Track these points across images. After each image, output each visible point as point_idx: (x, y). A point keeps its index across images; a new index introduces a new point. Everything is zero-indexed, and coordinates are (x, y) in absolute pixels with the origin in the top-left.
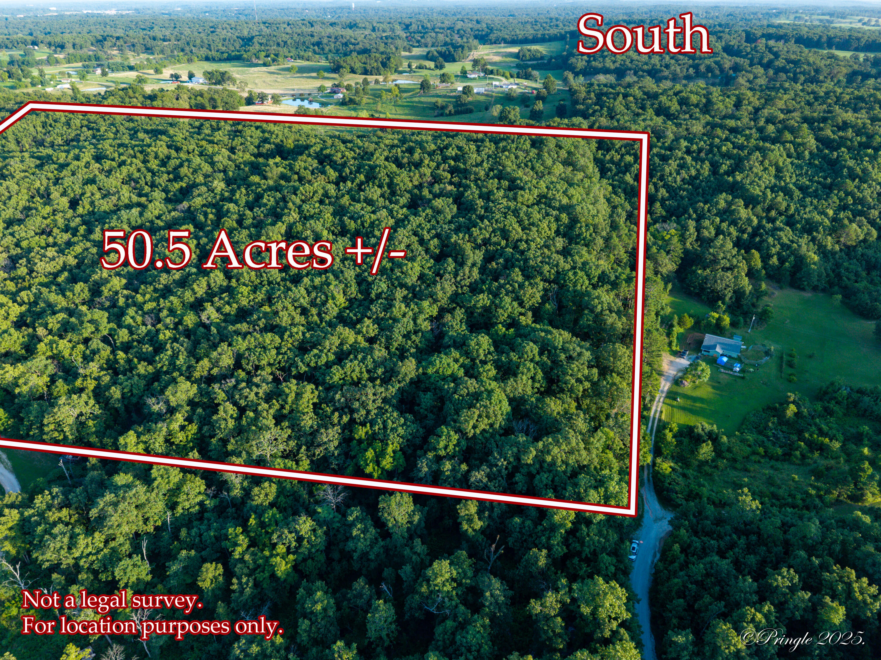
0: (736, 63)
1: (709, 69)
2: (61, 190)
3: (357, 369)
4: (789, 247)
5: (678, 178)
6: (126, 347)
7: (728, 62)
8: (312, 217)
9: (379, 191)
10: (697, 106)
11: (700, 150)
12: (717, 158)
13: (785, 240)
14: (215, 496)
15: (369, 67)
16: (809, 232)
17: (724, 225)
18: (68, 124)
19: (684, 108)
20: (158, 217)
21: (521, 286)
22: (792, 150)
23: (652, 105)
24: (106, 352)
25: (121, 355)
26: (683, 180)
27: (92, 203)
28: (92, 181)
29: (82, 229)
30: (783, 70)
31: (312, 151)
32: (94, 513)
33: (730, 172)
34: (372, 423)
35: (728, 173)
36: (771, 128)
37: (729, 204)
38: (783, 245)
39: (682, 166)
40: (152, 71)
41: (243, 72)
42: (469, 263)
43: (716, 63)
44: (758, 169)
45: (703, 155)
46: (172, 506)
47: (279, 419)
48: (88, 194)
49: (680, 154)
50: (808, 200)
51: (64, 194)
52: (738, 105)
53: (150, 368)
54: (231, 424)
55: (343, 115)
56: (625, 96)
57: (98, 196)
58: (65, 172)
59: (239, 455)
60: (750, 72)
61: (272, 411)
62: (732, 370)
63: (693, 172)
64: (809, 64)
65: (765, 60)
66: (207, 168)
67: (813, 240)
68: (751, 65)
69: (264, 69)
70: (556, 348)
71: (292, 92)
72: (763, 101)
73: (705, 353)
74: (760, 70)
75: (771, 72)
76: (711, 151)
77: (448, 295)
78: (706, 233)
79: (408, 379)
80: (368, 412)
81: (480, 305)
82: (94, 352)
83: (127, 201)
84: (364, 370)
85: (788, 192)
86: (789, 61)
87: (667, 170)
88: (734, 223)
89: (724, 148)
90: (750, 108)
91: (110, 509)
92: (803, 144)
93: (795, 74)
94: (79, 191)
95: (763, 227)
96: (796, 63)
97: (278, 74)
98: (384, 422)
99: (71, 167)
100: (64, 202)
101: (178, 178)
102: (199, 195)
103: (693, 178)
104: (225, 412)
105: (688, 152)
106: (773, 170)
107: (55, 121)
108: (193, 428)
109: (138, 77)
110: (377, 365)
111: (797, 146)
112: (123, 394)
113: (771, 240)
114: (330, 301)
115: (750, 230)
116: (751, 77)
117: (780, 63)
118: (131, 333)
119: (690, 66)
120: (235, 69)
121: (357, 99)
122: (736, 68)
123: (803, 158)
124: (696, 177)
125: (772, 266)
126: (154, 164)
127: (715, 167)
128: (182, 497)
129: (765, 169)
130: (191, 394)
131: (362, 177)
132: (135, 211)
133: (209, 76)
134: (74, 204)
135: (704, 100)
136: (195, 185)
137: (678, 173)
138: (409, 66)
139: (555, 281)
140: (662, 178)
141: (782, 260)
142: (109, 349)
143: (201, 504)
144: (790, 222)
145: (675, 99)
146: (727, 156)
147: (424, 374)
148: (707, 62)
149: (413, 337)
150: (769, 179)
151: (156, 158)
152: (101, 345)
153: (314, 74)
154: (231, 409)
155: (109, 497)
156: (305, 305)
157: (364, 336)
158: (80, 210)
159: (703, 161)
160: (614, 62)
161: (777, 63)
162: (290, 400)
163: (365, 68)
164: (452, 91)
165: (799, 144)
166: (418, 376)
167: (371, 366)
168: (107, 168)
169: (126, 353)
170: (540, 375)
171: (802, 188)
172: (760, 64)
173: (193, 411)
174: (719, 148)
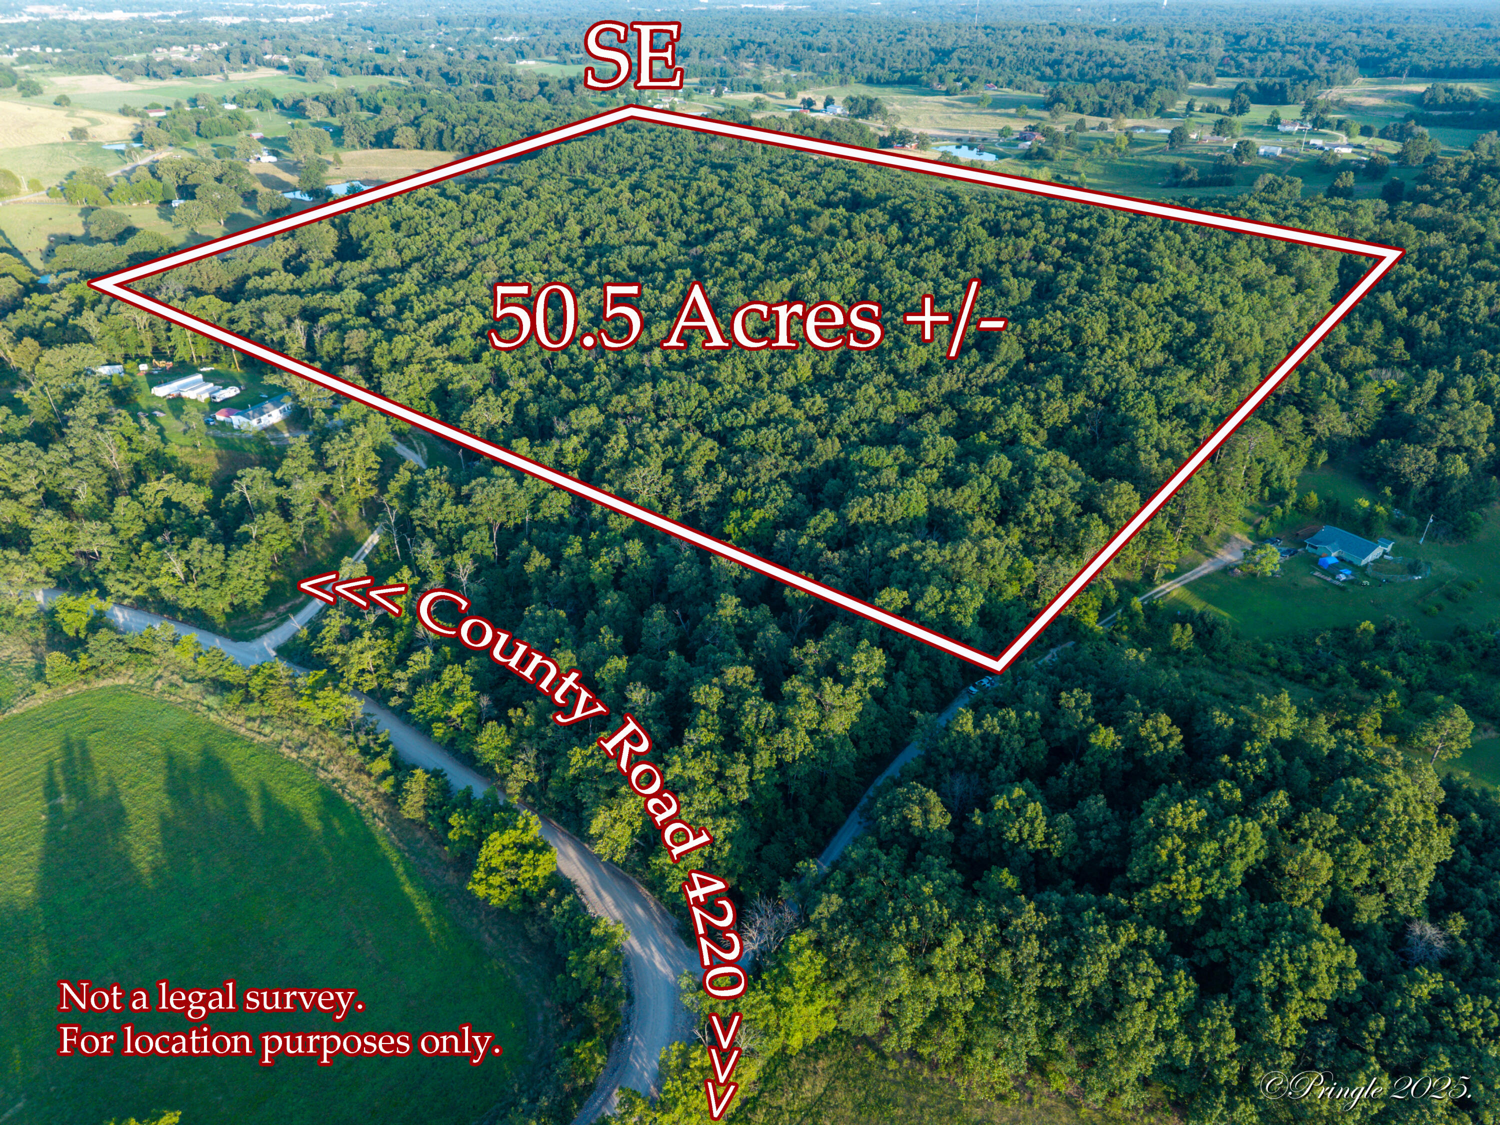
2: (579, 217)
3: (772, 438)
6: (561, 374)
8: (831, 280)
9: (940, 260)
14: (577, 515)
15: (1108, 104)
18: (631, 150)
20: (663, 260)
21: (1050, 396)
24: (541, 373)
25: (553, 378)
27: (603, 236)
28: (613, 211)
29: (580, 261)
31: (889, 203)
32: (465, 489)
34: (755, 490)
40: (782, 94)
41: (910, 103)
42: (998, 360)
46: (534, 509)
47: (666, 466)
48: (604, 225)
51: (580, 222)
53: (573, 396)
54: (618, 454)
55: (1013, 173)
57: (614, 227)
58: (591, 198)
59: (611, 483)
61: (663, 457)
62: (1334, 576)
66: (748, 210)
69: (943, 99)
70: (1034, 469)
71: (961, 135)
73: (1311, 550)
77: (943, 391)
79: (822, 461)
80: (757, 480)
81: (977, 409)
82: (530, 371)
83: (640, 238)
84: (779, 441)
91: (479, 489)
94: (595, 221)
97: (959, 107)
98: (767, 494)
99: (601, 193)
100: (577, 230)
101: (709, 218)
102: (721, 241)
104: (616, 442)
107: (619, 145)
108: (585, 454)
109: (756, 99)
110: (795, 438)
112: (540, 414)
114: (790, 370)
118: (572, 361)
120: (900, 96)
121: (1051, 150)
126: (689, 202)
128: (545, 502)
130: (595, 421)
131: (931, 241)
132: (641, 249)
133: (852, 103)
134: (585, 233)
136: (724, 229)
138: (1190, 107)
139: (1103, 400)
142: (544, 372)
143: (561, 516)
147: (846, 460)
149: (864, 426)
151: (697, 194)
152: (539, 366)
153: (1012, 111)
154: (623, 442)
155: (482, 480)
156: (760, 368)
157: (806, 413)
158: (588, 241)
162: (684, 449)
163: (1101, 104)
164: (1219, 148)
166: (837, 461)
167: (788, 438)
168: (637, 199)
169: (558, 378)
170: (995, 496)
173: (592, 438)
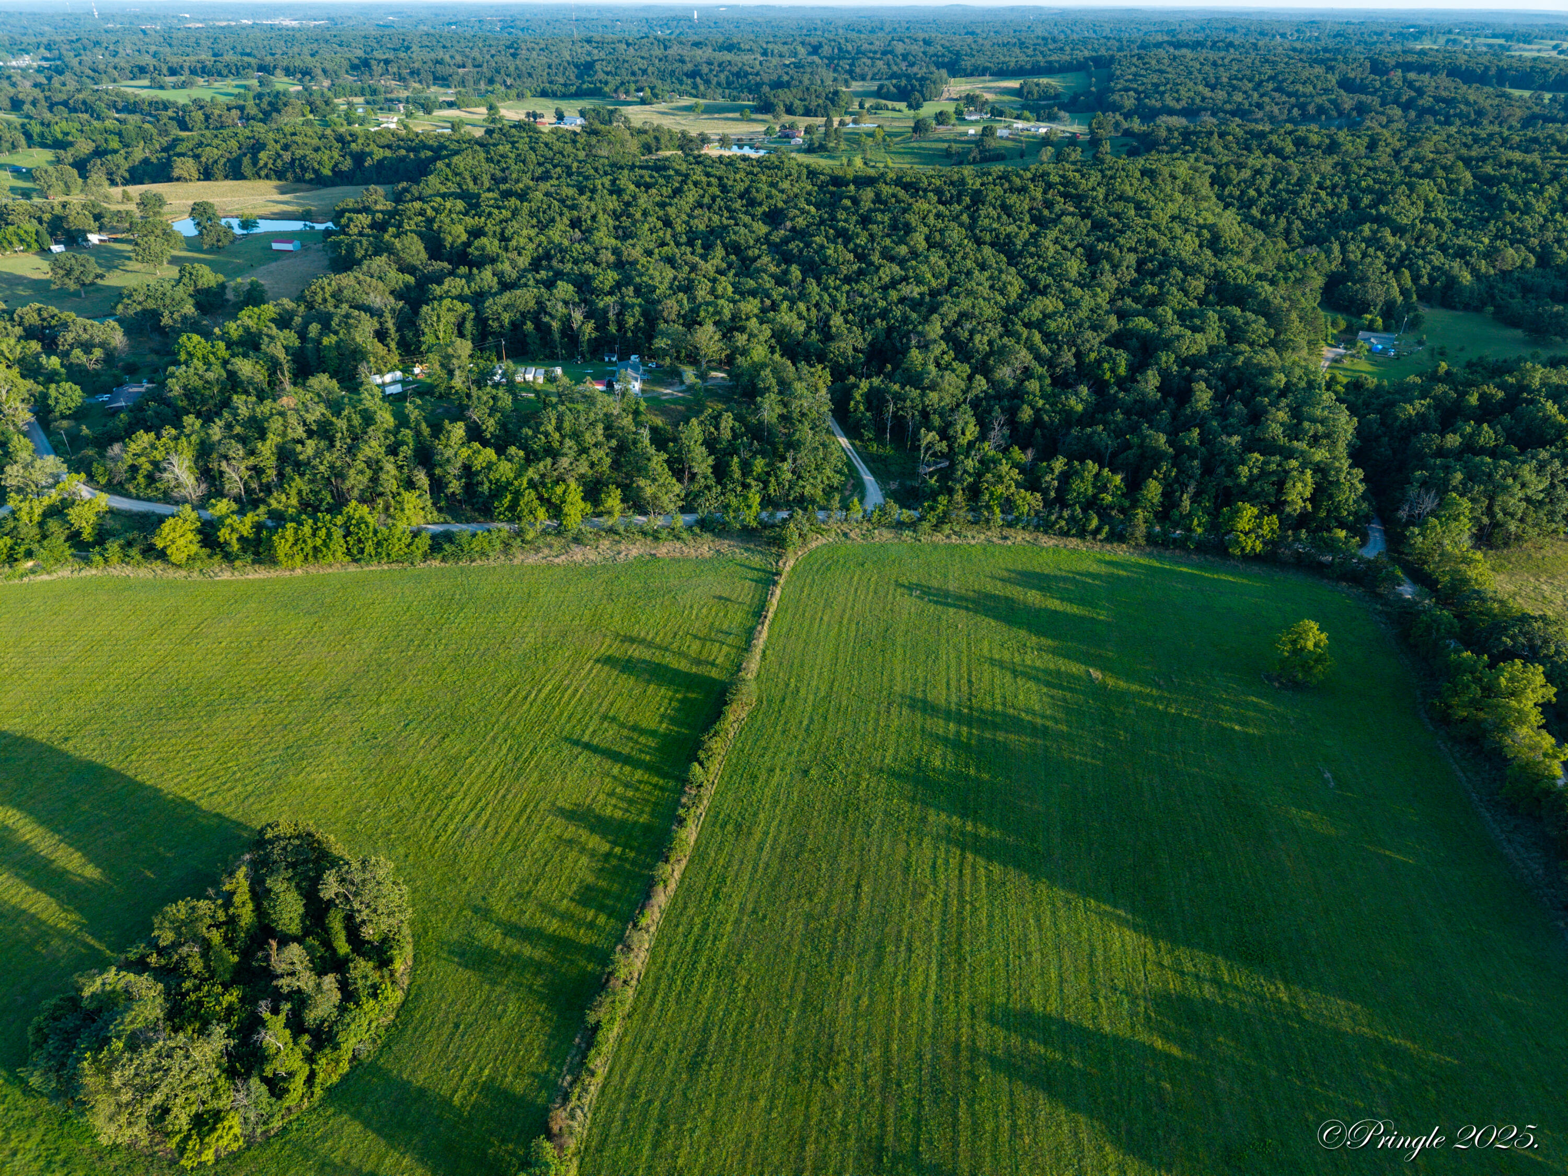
0: (1360, 103)
1: (1321, 110)
4: (1439, 269)
5: (1314, 212)
7: (1348, 101)
10: (1318, 147)
11: (1334, 186)
12: (1356, 192)
13: (1437, 263)
16: (1462, 257)
17: (1371, 250)
19: (1302, 149)
22: (1444, 185)
23: (1259, 146)
26: (1319, 214)
30: (1431, 111)
33: (1374, 205)
35: (1370, 207)
36: (1417, 166)
37: (1374, 233)
38: (1433, 268)
39: (1316, 200)
40: (483, 110)
43: (1330, 101)
44: (1404, 202)
45: (1338, 190)
49: (1312, 189)
50: (1462, 230)
52: (1372, 146)
56: (1222, 135)
60: (1383, 113)
62: (1387, 354)
63: (1330, 207)
64: (1467, 103)
65: (1404, 99)
67: (1467, 264)
68: (1383, 104)
69: (648, 107)
72: (1405, 143)
74: (1397, 112)
75: (1412, 114)
76: (1347, 186)
78: (1352, 257)
85: (1439, 223)
86: (1438, 99)
87: (1300, 202)
88: (1382, 249)
89: (1363, 184)
90: (1388, 150)
92: (1458, 181)
93: (1447, 117)
95: (1413, 253)
96: (1449, 102)
97: (673, 114)
103: (1329, 214)
105: (1320, 186)
106: (1422, 205)
111: (1450, 182)
113: (1421, 262)
115: (1398, 254)
116: (1384, 120)
117: (1426, 101)
119: (1293, 106)
122: (1361, 109)
123: (1457, 194)
124: (1334, 211)
125: (1422, 287)
127: (1354, 202)
129: (1413, 203)
135: (1327, 141)
137: (1313, 206)
138: (861, 106)
139: (1214, 278)
140: (1294, 212)
141: (1432, 280)
144: (1443, 248)
145: (1289, 139)
146: (1368, 190)
148: (1318, 100)
150: (1417, 211)
153: (737, 115)
159: (1340, 196)
160: (1178, 100)
161: (1421, 102)
164: (961, 134)
165: (1452, 181)
170: (1223, 334)
171: (1456, 221)
172: (1396, 102)
174: (1358, 184)
